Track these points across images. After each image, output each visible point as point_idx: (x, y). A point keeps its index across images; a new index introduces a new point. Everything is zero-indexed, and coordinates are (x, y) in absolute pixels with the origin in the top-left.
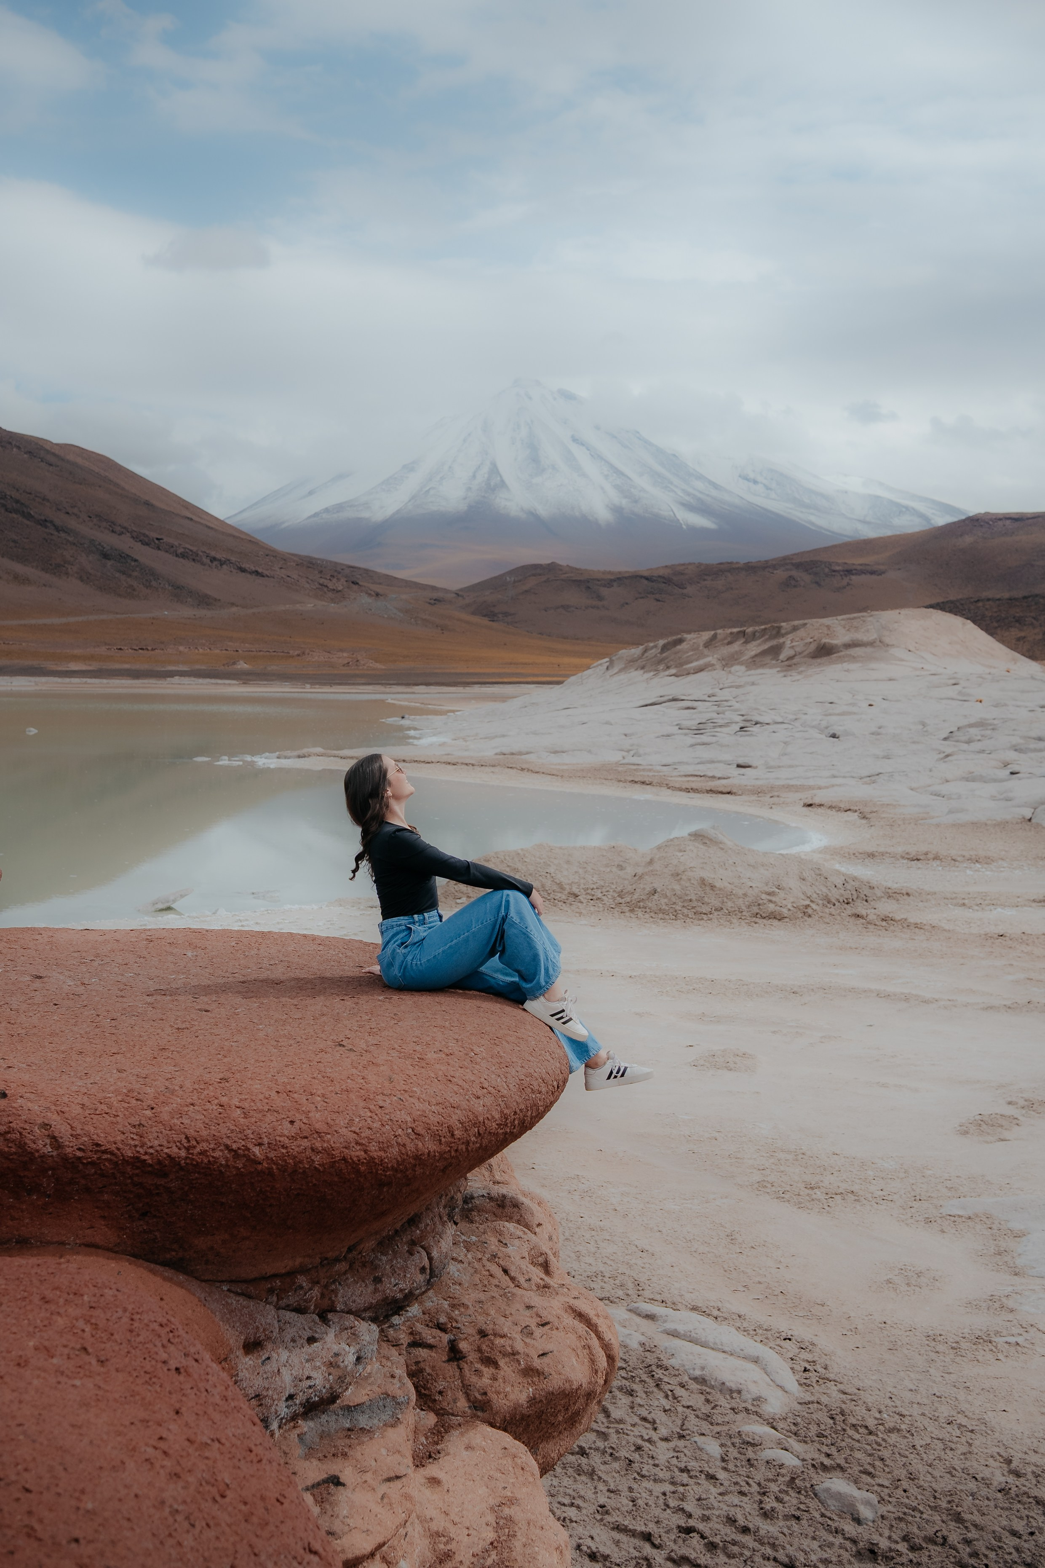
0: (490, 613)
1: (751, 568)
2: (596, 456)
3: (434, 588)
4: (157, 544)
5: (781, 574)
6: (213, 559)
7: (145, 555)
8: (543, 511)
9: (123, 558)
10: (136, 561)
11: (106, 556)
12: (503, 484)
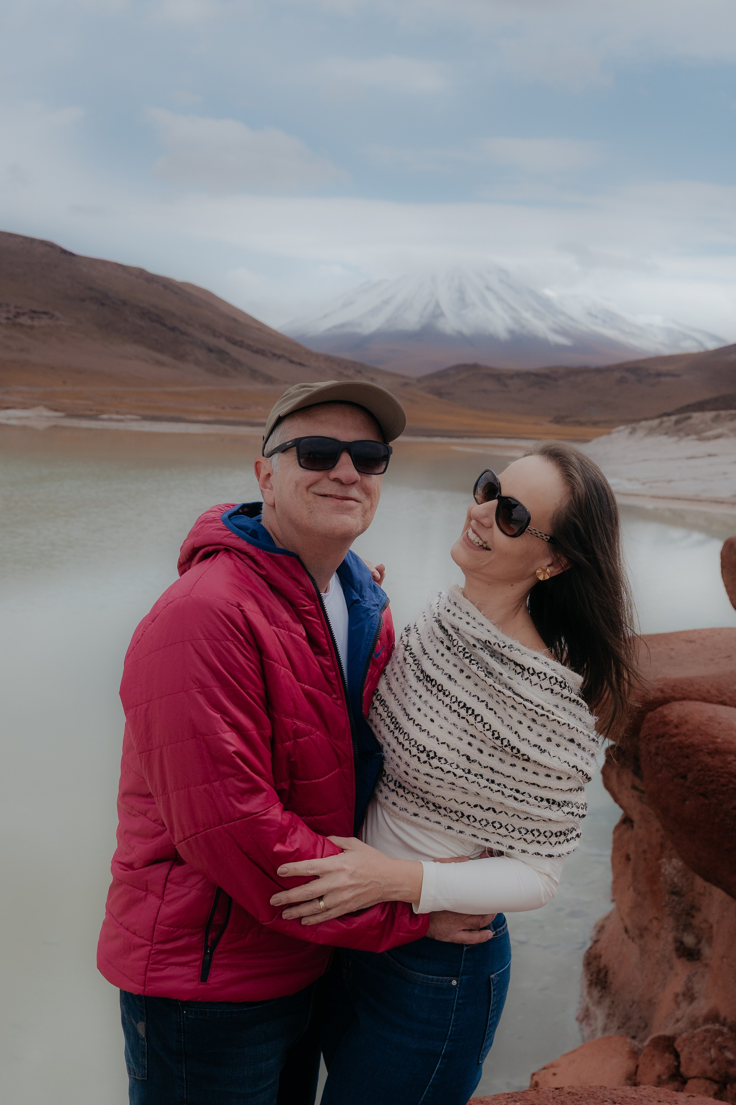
0: (439, 393)
1: (599, 371)
2: (500, 299)
3: (403, 377)
4: (240, 344)
5: (617, 375)
6: (274, 355)
7: (234, 351)
8: (466, 331)
9: (221, 353)
10: (228, 354)
11: (210, 350)
12: (442, 314)
